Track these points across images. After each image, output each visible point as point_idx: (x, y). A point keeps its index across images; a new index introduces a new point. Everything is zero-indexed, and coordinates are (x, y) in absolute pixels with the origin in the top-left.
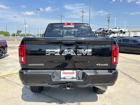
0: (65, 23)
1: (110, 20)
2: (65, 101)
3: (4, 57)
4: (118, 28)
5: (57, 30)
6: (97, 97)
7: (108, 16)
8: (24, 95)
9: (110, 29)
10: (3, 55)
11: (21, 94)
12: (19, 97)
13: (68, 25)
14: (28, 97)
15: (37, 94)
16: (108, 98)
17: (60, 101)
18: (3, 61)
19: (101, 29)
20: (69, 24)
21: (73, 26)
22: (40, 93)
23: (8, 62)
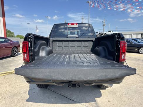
0: (69, 24)
1: (105, 25)
2: (70, 97)
3: (17, 55)
4: (111, 31)
5: (62, 30)
6: (100, 93)
7: (103, 22)
8: (31, 91)
9: (105, 33)
10: (17, 53)
11: (29, 89)
12: (26, 92)
13: (71, 25)
14: (34, 92)
15: (43, 89)
16: (112, 93)
17: (66, 97)
18: (16, 59)
19: (97, 32)
20: (73, 24)
21: (77, 26)
22: (46, 88)
23: (20, 59)
